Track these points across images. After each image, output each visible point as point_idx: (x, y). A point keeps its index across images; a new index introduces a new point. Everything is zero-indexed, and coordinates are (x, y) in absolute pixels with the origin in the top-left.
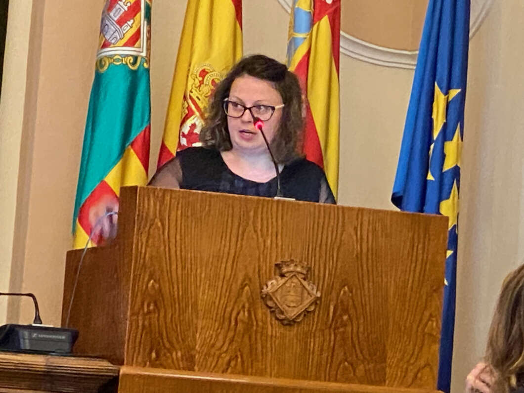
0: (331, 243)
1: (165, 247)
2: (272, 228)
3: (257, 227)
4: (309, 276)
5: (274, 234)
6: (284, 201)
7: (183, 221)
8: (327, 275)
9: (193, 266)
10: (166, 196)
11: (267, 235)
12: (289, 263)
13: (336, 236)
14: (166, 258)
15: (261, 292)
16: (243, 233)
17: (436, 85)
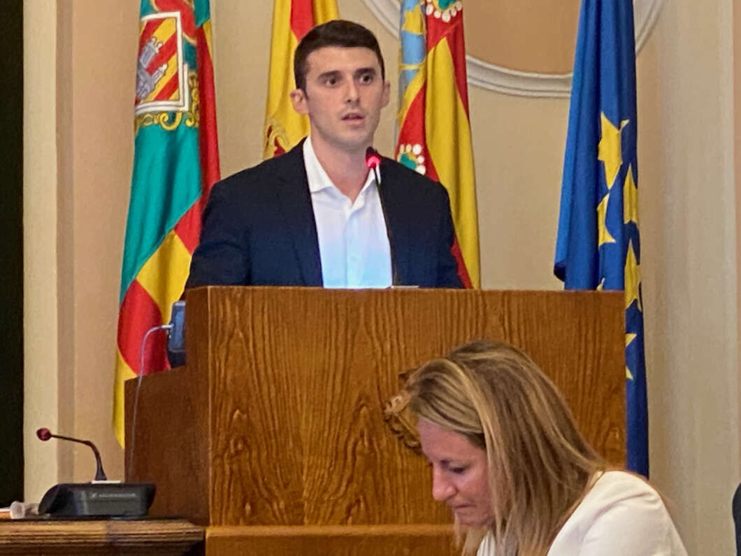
1: (251, 364)
2: (391, 326)
3: (370, 327)
5: (395, 336)
6: (403, 293)
7: (272, 329)
9: (290, 386)
10: (246, 296)
11: (386, 339)
14: (253, 381)
15: (383, 413)
16: (353, 336)
17: (603, 116)
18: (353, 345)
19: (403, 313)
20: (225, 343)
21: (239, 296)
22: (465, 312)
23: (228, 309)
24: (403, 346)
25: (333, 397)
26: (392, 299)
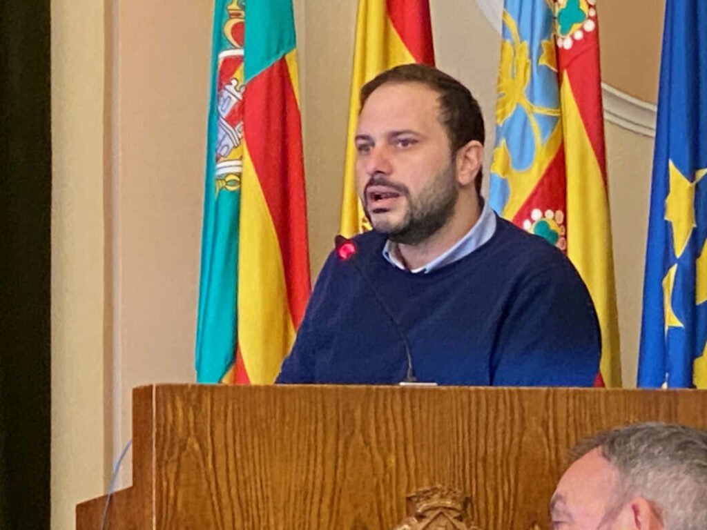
0: (503, 452)
1: (210, 485)
2: (397, 434)
3: (369, 436)
4: (469, 511)
5: (401, 447)
6: (413, 390)
8: (501, 508)
9: (261, 512)
10: (204, 396)
11: (389, 450)
12: (431, 493)
13: (511, 440)
14: (213, 504)
16: (346, 448)
17: (671, 164)
18: (346, 455)
19: (413, 417)
20: (175, 455)
21: (194, 396)
22: (496, 418)
23: (180, 413)
25: (319, 524)
26: (398, 397)
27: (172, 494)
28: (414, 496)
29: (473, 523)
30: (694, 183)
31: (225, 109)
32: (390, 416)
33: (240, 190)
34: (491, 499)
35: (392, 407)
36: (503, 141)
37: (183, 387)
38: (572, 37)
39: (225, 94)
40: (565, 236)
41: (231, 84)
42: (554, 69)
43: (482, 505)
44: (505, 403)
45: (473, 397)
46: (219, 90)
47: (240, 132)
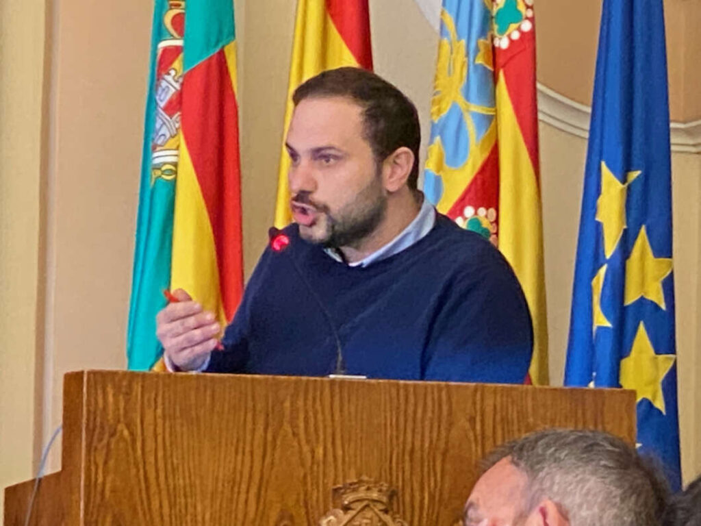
0: (430, 447)
1: (138, 471)
2: (325, 427)
3: (297, 426)
4: (395, 507)
5: (329, 440)
6: (342, 381)
7: (167, 425)
8: (426, 500)
9: (189, 500)
10: (135, 387)
11: (317, 439)
12: (357, 486)
13: (439, 435)
14: (140, 490)
16: (274, 439)
17: (603, 164)
18: (274, 448)
19: (341, 411)
20: (105, 441)
21: (125, 383)
22: (424, 411)
23: (111, 399)
24: (340, 452)
25: (245, 515)
26: (327, 391)
27: (100, 480)
28: (340, 488)
29: (398, 516)
30: (627, 184)
31: (163, 99)
32: (319, 408)
33: (175, 181)
34: (417, 494)
35: (321, 400)
36: (438, 139)
37: (114, 374)
38: (509, 36)
39: (164, 84)
40: (497, 234)
41: (169, 74)
42: (490, 68)
43: (408, 498)
44: (433, 399)
45: (402, 392)
46: (158, 80)
47: (177, 122)
